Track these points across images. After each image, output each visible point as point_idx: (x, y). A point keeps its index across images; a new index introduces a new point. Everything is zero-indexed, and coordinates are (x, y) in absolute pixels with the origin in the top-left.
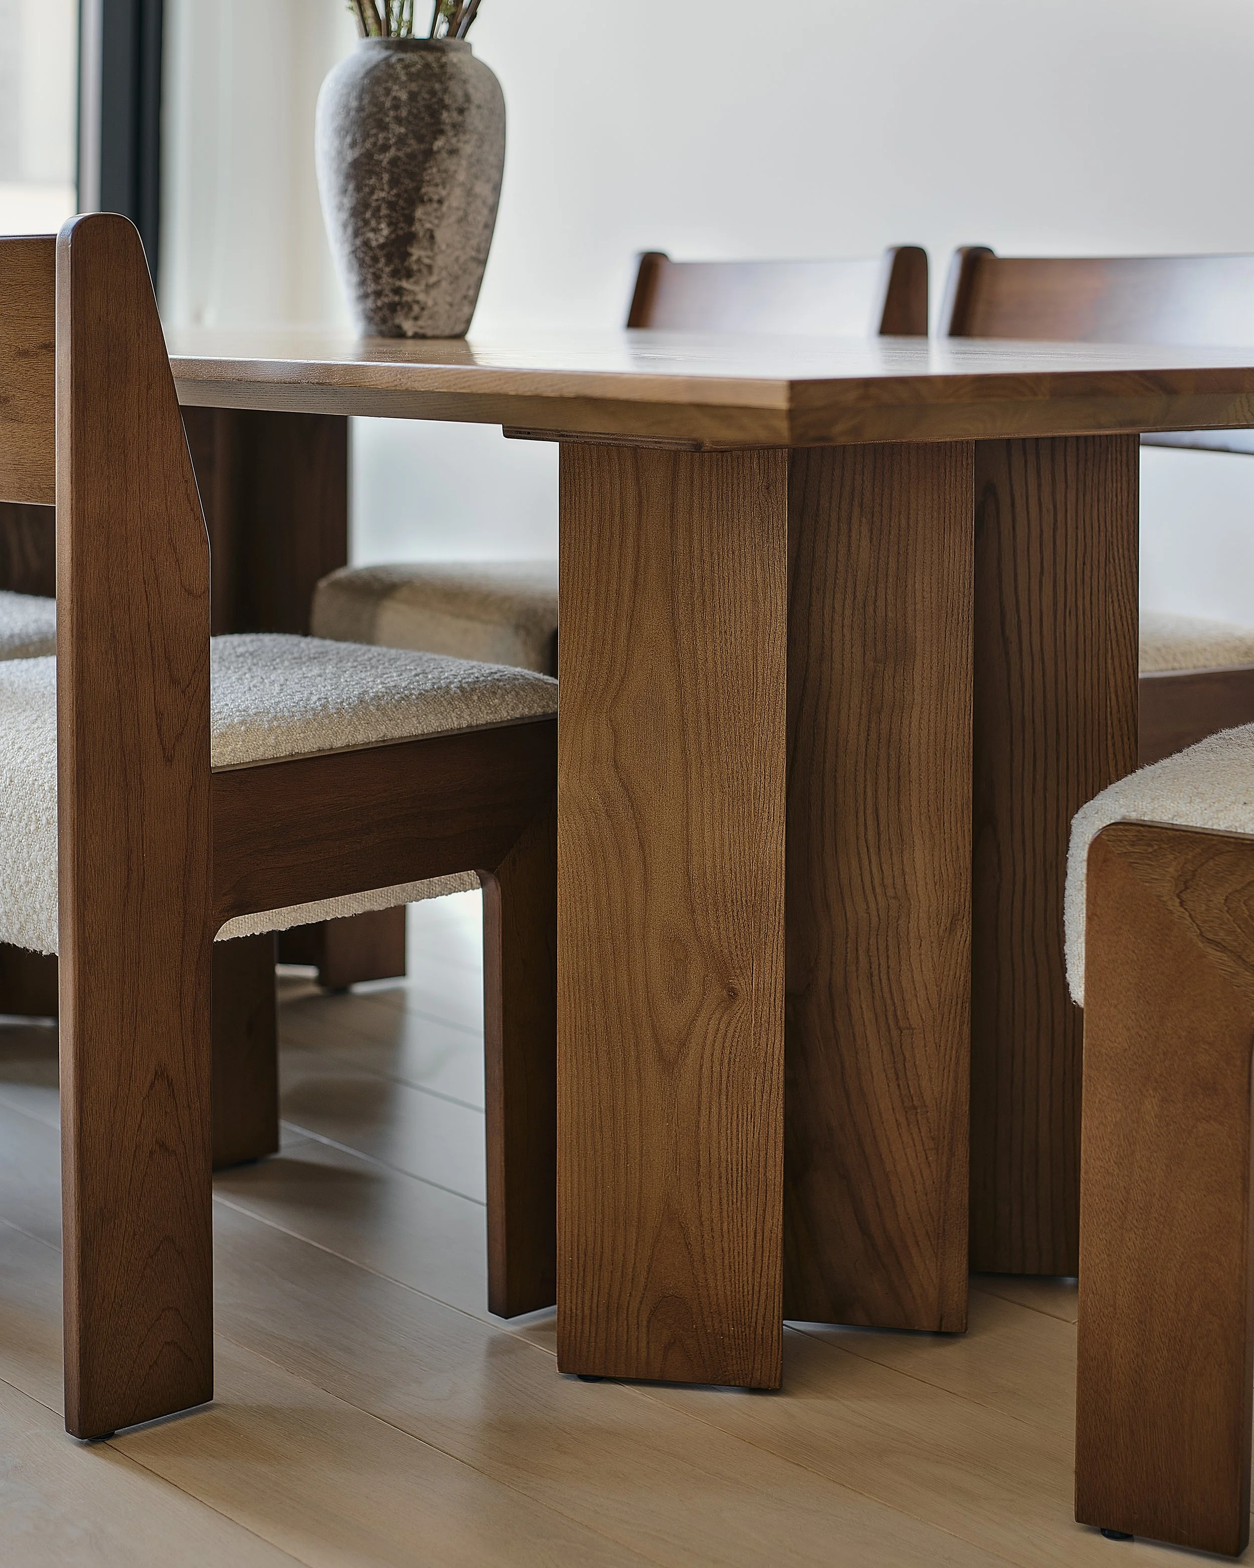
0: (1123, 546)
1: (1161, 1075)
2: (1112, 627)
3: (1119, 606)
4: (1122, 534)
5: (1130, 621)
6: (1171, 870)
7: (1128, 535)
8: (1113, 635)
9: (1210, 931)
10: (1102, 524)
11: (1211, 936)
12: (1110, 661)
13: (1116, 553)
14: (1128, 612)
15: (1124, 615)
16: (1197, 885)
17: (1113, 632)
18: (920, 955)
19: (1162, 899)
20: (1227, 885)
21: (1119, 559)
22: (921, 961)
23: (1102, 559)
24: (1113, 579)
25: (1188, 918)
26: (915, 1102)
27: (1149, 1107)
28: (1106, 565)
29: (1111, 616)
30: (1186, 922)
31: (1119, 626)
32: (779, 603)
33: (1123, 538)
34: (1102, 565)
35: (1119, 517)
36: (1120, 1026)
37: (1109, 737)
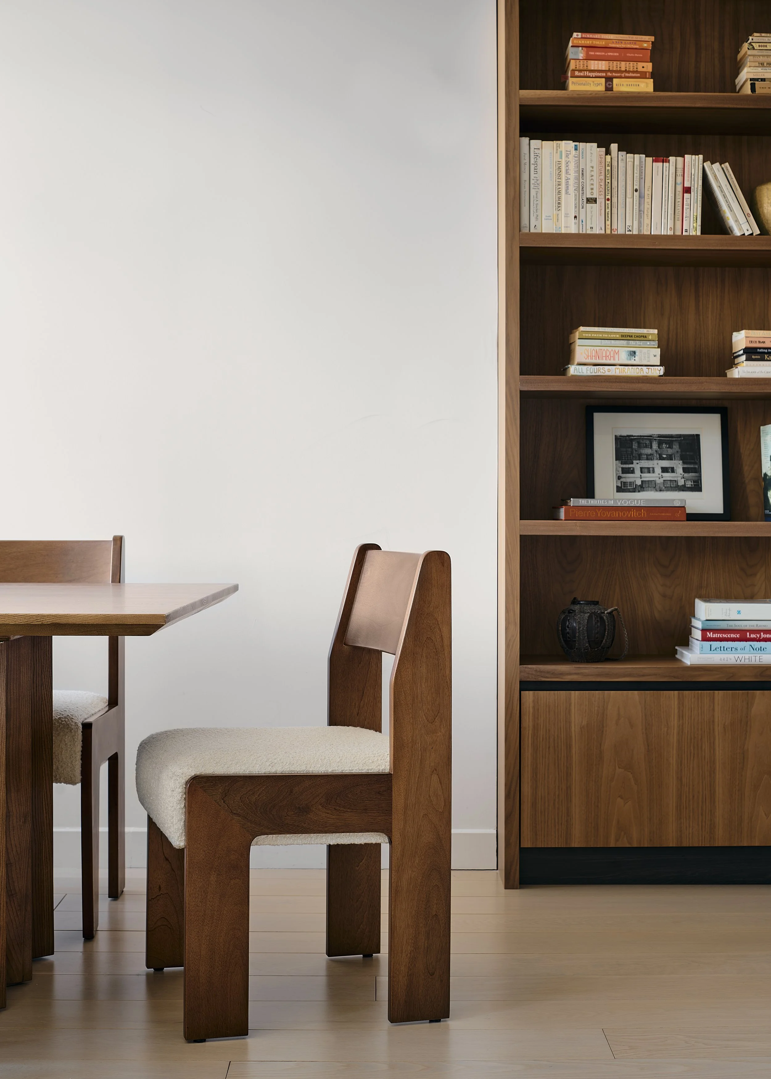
0: (47, 667)
1: (217, 866)
2: (44, 699)
3: (46, 690)
4: (47, 662)
5: (50, 696)
6: (220, 790)
7: (49, 662)
8: (44, 702)
9: (234, 810)
10: (40, 658)
11: (235, 812)
12: (43, 713)
13: (45, 670)
14: (49, 693)
15: (48, 694)
16: (230, 794)
17: (44, 701)
18: (14, 834)
19: (217, 801)
20: (241, 792)
21: (46, 672)
22: (14, 836)
23: (40, 673)
24: (44, 680)
25: (226, 807)
26: (13, 893)
27: (213, 878)
28: (41, 675)
29: (43, 695)
30: (226, 808)
31: (46, 698)
32: (3, 698)
33: (47, 664)
34: (40, 675)
35: (46, 655)
36: (201, 850)
37: (43, 742)
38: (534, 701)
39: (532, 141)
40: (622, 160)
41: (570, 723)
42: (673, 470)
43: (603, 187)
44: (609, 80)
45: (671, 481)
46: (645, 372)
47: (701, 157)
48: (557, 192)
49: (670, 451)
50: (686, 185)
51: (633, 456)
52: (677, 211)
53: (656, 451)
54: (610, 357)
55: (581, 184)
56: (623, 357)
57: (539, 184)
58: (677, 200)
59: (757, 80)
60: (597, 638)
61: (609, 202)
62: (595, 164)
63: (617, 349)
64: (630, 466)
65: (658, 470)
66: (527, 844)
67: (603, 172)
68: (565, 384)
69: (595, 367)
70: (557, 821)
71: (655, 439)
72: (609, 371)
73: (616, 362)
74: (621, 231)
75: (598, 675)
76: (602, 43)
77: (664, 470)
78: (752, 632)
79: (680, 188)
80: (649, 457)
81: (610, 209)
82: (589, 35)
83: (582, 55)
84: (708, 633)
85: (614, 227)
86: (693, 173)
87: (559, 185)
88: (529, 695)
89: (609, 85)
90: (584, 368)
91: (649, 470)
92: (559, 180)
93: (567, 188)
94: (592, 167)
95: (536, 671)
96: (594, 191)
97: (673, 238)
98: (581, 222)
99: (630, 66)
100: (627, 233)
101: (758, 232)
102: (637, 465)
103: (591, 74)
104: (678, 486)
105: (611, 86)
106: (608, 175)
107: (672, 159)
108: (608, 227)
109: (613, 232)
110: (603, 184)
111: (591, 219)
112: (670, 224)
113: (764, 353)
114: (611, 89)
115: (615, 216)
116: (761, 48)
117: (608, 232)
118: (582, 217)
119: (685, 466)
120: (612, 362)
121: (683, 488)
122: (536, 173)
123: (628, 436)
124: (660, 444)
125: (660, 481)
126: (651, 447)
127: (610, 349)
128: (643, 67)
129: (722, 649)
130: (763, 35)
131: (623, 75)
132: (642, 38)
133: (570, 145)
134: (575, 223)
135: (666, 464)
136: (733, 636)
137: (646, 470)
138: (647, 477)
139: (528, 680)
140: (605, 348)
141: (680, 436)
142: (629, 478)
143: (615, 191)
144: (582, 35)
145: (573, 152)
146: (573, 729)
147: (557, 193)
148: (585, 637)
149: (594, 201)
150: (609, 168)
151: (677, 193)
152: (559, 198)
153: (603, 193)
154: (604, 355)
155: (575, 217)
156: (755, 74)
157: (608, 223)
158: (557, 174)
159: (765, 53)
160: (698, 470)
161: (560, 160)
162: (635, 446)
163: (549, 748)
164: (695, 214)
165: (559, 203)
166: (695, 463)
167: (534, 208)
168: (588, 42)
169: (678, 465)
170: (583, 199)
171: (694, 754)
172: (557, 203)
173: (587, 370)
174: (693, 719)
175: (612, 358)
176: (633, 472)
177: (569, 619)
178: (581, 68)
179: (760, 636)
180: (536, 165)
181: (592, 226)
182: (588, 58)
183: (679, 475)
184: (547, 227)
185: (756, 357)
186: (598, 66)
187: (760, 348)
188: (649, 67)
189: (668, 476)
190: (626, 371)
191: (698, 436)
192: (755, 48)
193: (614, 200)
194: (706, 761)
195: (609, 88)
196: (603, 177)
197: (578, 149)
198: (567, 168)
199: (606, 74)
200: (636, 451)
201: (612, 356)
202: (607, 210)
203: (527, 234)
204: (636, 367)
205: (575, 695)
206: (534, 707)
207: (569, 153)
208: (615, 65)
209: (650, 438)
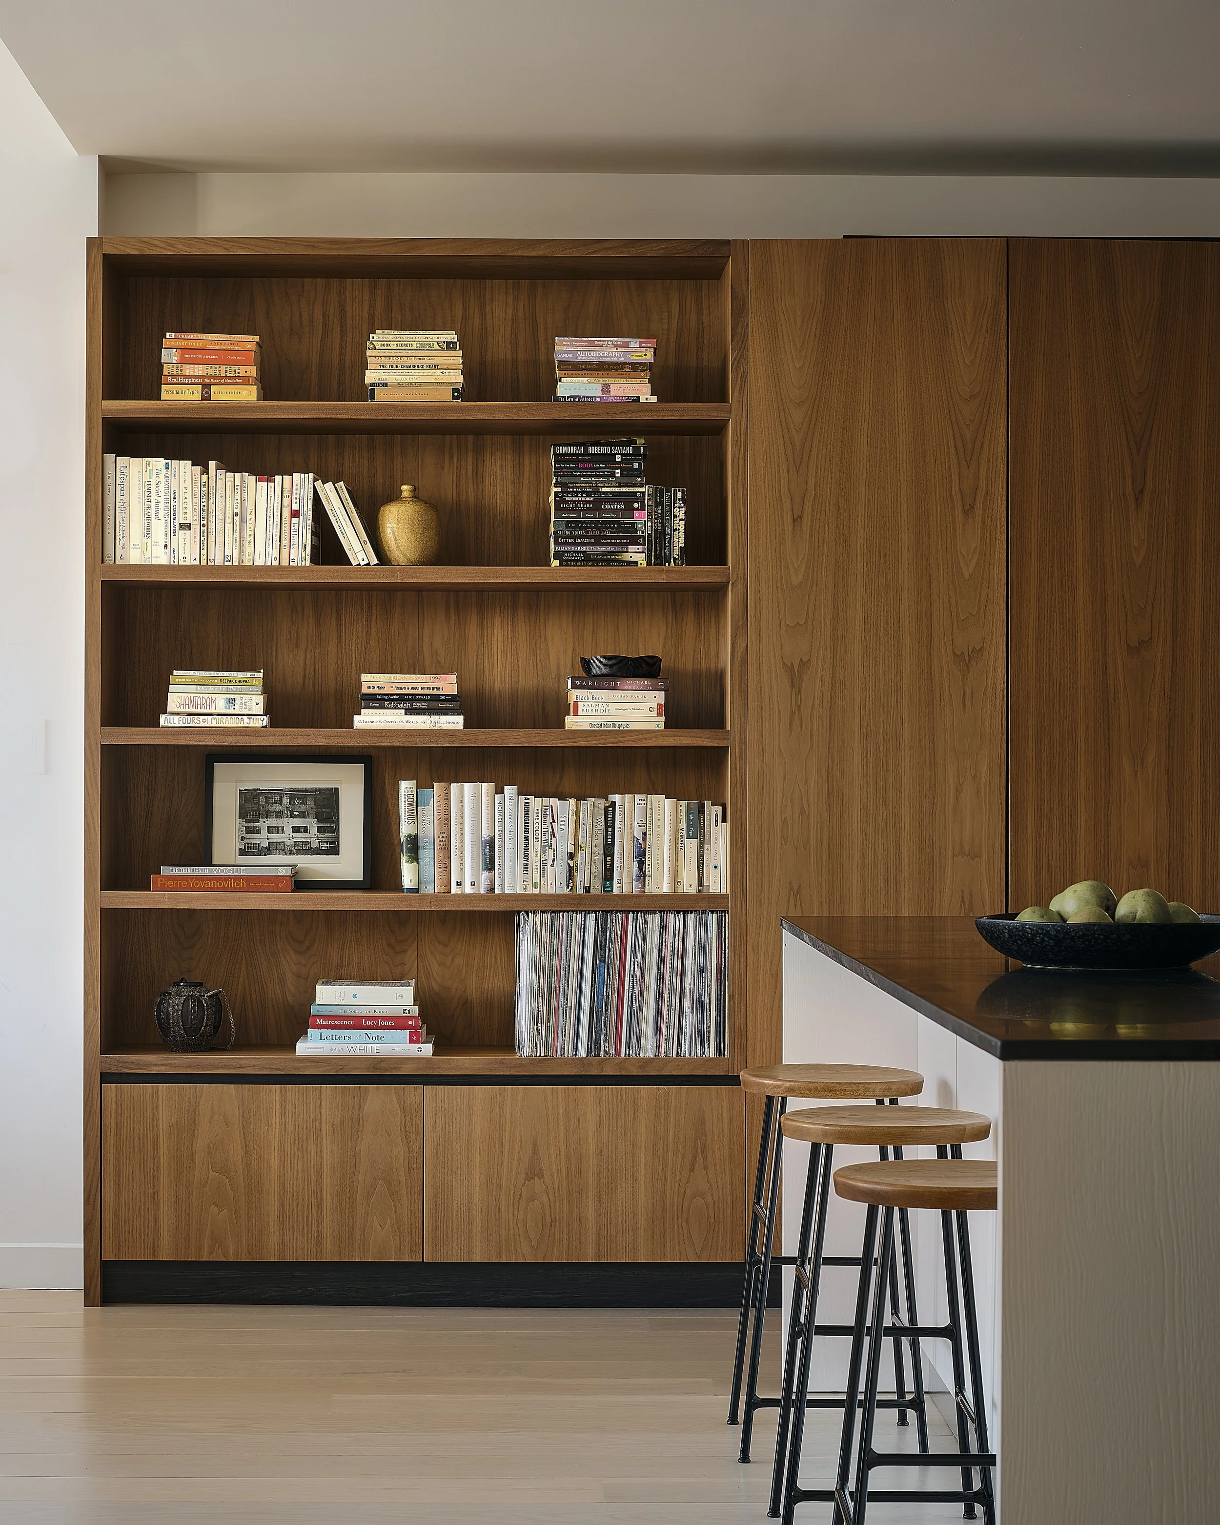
38: (116, 1096)
39: (118, 458)
40: (221, 479)
41: (157, 1120)
42: (306, 830)
43: (198, 511)
44: (206, 386)
45: (303, 842)
46: (246, 722)
47: (311, 475)
48: (146, 516)
49: (303, 808)
50: (295, 507)
51: (260, 814)
52: (283, 538)
53: (287, 807)
54: (205, 705)
55: (172, 508)
56: (221, 706)
57: (126, 506)
58: (283, 526)
59: (378, 385)
60: (194, 1025)
61: (205, 528)
62: (188, 484)
63: (214, 696)
64: (256, 825)
65: (288, 830)
66: (109, 1256)
67: (198, 494)
68: (152, 737)
69: (189, 717)
70: (142, 1230)
71: (286, 794)
72: (204, 721)
73: (212, 711)
74: (219, 561)
75: (189, 1067)
76: (199, 345)
77: (296, 830)
78: (368, 1018)
79: (286, 512)
80: (278, 815)
81: (206, 536)
82: (183, 335)
83: (176, 358)
84: (318, 1020)
85: (211, 557)
86: (302, 493)
87: (149, 508)
88: (111, 1089)
89: (206, 393)
90: (176, 718)
91: (277, 830)
92: (149, 503)
93: (157, 513)
94: (186, 488)
95: (119, 1061)
96: (189, 516)
97: (279, 569)
98: (172, 551)
99: (231, 371)
100: (226, 564)
101: (376, 562)
102: (264, 824)
103: (185, 381)
104: (311, 848)
105: (208, 395)
106: (204, 498)
107: (278, 478)
108: (204, 557)
109: (209, 563)
110: (198, 507)
111: (184, 547)
112: (276, 553)
113: (384, 700)
114: (208, 398)
115: (211, 544)
116: (383, 348)
117: (204, 562)
118: (174, 546)
119: (321, 825)
120: (208, 711)
121: (318, 851)
122: (122, 494)
123: (254, 790)
124: (292, 799)
125: (289, 843)
126: (281, 804)
127: (206, 696)
128: (246, 372)
129: (334, 1037)
130: (386, 332)
131: (222, 381)
132: (244, 338)
133: (159, 463)
134: (166, 553)
135: (298, 822)
136: (346, 1023)
137: (274, 830)
138: (276, 837)
139: (110, 1071)
140: (201, 695)
141: (315, 790)
142: (254, 839)
143: (211, 516)
144: (175, 336)
145: (164, 471)
146: (161, 1127)
147: (146, 518)
148: (179, 1023)
149: (189, 527)
150: (205, 489)
151: (284, 517)
152: (149, 524)
153: (198, 518)
154: (199, 703)
155: (166, 546)
156: (376, 378)
157: (204, 552)
158: (146, 496)
159: (387, 353)
160: (335, 830)
161: (150, 480)
162: (262, 801)
163: (134, 1148)
164: (304, 542)
165: (148, 530)
166: (333, 822)
167: (120, 535)
168: (183, 344)
169: (312, 824)
170: (174, 526)
171: (298, 1156)
172: (146, 529)
173: (179, 720)
174: (297, 1117)
175: (208, 706)
176: (258, 832)
177: (164, 1003)
178: (175, 374)
179: (378, 1024)
180: (122, 486)
181: (185, 556)
182: (182, 362)
183: (313, 837)
184: (135, 558)
185: (375, 705)
186: (194, 371)
187: (379, 694)
188: (253, 371)
189: (300, 837)
190: (224, 721)
191: (337, 790)
192: (377, 348)
193: (212, 525)
194: (312, 1164)
195: (206, 398)
196: (198, 500)
197: (170, 468)
198: (157, 489)
199: (203, 380)
200: (263, 807)
201: (208, 704)
202: (202, 538)
203: (110, 565)
204: (236, 717)
205: (163, 1088)
206: (116, 1102)
207: (159, 472)
208: (214, 370)
209: (280, 793)
